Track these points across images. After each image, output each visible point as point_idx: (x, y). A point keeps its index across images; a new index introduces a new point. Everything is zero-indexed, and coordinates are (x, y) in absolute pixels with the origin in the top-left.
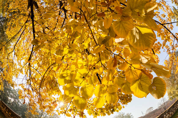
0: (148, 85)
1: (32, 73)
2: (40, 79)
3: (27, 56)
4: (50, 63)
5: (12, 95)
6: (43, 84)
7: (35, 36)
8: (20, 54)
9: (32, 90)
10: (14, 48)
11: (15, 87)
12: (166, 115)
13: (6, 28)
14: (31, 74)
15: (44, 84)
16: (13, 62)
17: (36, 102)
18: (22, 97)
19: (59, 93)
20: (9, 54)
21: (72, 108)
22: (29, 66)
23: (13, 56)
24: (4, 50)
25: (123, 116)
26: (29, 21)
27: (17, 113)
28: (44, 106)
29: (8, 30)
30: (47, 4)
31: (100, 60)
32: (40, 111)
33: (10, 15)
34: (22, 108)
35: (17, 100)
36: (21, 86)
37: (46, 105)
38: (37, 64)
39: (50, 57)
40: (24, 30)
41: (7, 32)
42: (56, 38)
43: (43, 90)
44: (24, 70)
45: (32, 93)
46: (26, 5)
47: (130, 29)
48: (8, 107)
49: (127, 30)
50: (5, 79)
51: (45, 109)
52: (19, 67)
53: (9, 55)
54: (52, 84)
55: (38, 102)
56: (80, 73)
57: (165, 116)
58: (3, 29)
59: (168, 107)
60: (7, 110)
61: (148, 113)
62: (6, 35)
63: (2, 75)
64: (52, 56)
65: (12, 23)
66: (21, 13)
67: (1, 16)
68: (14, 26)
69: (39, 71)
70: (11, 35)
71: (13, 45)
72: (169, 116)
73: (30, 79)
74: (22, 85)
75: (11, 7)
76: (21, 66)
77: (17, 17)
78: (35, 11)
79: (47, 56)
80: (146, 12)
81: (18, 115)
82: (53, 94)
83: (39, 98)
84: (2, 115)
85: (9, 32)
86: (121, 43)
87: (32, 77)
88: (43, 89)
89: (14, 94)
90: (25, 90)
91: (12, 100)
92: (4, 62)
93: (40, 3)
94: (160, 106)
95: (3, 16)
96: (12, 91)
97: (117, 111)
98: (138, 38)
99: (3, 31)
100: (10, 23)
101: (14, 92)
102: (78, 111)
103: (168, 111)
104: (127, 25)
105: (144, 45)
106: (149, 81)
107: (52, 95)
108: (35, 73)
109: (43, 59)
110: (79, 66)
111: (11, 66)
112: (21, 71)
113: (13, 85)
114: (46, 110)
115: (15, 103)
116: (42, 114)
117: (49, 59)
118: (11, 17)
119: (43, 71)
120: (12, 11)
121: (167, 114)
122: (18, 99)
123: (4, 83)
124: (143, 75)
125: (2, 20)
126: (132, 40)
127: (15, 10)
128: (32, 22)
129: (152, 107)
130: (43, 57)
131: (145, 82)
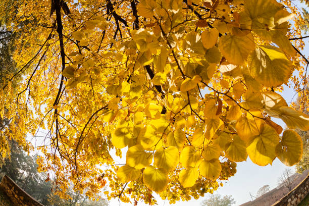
0: (275, 143)
1: (61, 126)
2: (75, 137)
3: (52, 98)
4: (93, 109)
5: (26, 165)
6: (81, 146)
7: (66, 62)
8: (39, 95)
9: (61, 156)
10: (29, 84)
11: (30, 151)
12: (292, 200)
13: (13, 49)
14: (59, 129)
15: (83, 146)
16: (26, 108)
17: (67, 177)
18: (44, 169)
19: (109, 162)
20: (19, 94)
21: (133, 187)
22: (56, 115)
23: (27, 97)
24: (10, 88)
25: (217, 200)
26: (53, 37)
27: (34, 196)
28: (83, 184)
29: (16, 52)
30: (84, 7)
31: (189, 103)
32: (74, 193)
33: (19, 27)
34: (42, 187)
35: (33, 174)
36: (41, 150)
37: (85, 182)
38: (70, 110)
39: (93, 98)
40: (45, 52)
41: (15, 57)
42: (101, 65)
43: (80, 156)
44: (45, 122)
45: (61, 162)
46: (48, 10)
47: (248, 50)
48: (18, 186)
49: (243, 52)
50: (12, 138)
51: (83, 189)
52: (38, 116)
53: (19, 96)
54: (97, 146)
55: (72, 178)
56: (153, 126)
57: (290, 200)
58: (8, 52)
59: (295, 185)
60: (17, 192)
61: (260, 195)
62: (13, 63)
63: (8, 131)
64: (96, 96)
65: (23, 41)
66: (40, 22)
67: (3, 29)
68: (27, 46)
69: (72, 122)
70: (21, 61)
71: (27, 78)
72: (296, 202)
73: (57, 137)
74: (43, 148)
75: (20, 13)
76: (41, 115)
77: (32, 29)
78: (65, 18)
79: (86, 96)
80: (276, 24)
81: (36, 200)
82: (99, 163)
83: (73, 171)
84: (8, 201)
85: (18, 56)
86: (230, 74)
87: (61, 134)
88: (81, 154)
89: (28, 164)
90: (49, 156)
91: (26, 174)
92: (12, 109)
93: (73, 4)
94: (281, 182)
95: (7, 29)
96: (24, 158)
97: (211, 192)
98: (265, 66)
99: (8, 55)
100: (20, 41)
101: (28, 160)
102: (142, 193)
103: (296, 192)
104: (243, 43)
105: (275, 78)
106: (275, 138)
107: (96, 165)
108: (66, 127)
109: (81, 102)
110: (153, 114)
111: (23, 116)
112: (41, 124)
113: (26, 149)
114: (85, 191)
115: (31, 179)
116: (77, 198)
117: (91, 102)
118: (21, 30)
119: (81, 123)
120: (23, 20)
121: (293, 197)
122: (35, 172)
123: (11, 146)
124: (267, 128)
125: (6, 36)
126: (254, 70)
127: (28, 19)
128: (58, 37)
129: (268, 186)
130: (80, 97)
131: (269, 139)
